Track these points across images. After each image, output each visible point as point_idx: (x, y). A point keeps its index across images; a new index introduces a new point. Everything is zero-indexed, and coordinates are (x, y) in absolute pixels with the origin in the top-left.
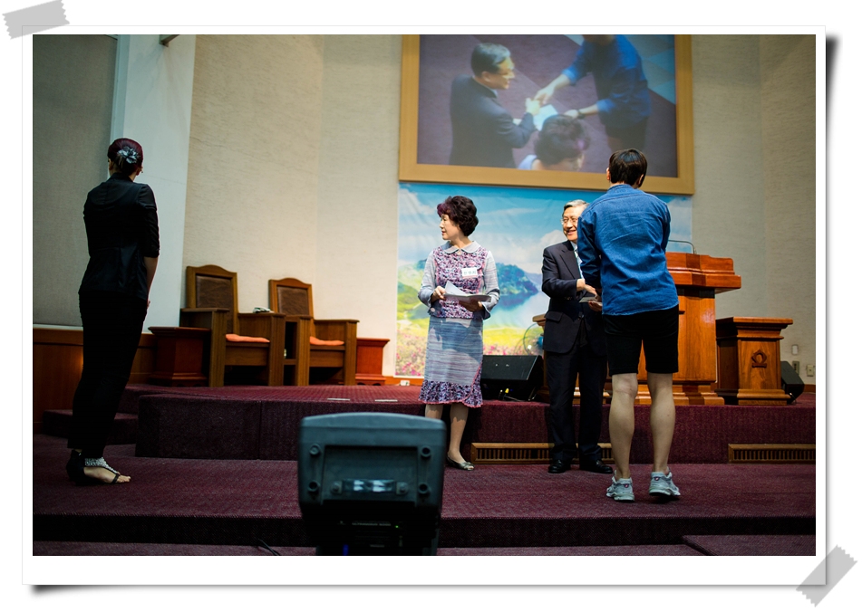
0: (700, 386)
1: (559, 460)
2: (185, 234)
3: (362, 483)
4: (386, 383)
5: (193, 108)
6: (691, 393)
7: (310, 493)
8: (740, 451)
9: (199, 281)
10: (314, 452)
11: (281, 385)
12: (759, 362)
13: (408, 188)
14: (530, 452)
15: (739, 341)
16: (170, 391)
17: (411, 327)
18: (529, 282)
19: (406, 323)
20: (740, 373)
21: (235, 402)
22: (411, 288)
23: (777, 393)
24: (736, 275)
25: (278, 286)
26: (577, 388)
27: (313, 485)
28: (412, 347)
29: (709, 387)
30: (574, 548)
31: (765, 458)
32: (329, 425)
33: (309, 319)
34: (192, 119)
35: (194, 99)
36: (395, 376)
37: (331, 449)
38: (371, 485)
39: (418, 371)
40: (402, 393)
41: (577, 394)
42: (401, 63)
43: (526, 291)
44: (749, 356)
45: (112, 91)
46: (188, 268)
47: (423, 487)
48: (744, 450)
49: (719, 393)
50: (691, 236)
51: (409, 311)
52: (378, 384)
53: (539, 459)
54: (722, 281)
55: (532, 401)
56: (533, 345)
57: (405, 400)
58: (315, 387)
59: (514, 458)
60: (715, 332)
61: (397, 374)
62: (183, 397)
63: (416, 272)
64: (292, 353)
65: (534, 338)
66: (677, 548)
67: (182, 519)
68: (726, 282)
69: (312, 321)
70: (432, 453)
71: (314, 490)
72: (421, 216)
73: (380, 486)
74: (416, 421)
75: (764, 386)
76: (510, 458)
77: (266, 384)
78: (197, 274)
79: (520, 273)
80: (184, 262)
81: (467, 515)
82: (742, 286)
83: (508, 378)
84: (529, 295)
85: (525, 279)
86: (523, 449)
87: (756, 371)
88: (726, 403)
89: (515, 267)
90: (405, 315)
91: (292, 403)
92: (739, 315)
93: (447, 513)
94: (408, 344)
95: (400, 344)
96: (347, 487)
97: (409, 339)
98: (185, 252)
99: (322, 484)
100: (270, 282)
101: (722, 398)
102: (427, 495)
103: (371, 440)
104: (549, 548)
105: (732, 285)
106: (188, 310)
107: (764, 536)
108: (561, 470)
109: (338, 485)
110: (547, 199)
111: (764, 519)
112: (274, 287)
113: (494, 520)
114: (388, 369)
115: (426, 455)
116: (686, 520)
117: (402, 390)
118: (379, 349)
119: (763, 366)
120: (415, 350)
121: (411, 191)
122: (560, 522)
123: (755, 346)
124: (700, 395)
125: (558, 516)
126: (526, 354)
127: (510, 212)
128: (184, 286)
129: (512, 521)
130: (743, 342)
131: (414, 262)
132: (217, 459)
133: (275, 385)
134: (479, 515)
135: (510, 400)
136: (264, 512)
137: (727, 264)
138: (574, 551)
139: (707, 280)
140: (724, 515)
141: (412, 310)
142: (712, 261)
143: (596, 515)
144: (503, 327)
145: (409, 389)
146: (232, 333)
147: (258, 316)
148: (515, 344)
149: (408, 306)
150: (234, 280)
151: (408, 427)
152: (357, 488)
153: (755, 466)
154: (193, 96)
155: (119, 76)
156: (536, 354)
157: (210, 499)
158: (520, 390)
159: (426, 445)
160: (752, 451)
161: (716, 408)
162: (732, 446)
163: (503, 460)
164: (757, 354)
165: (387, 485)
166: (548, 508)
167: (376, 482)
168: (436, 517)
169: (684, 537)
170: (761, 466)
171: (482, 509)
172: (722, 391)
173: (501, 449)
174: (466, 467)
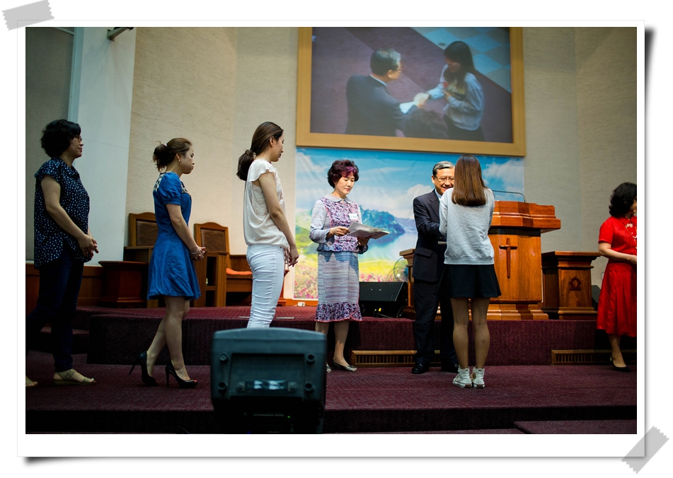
0: (529, 305)
1: (421, 364)
2: (128, 187)
3: (260, 383)
4: (286, 304)
5: (133, 89)
6: (522, 311)
7: (220, 391)
8: (560, 355)
9: (139, 225)
10: (223, 359)
11: (203, 306)
12: (575, 286)
13: (303, 152)
14: (397, 357)
15: (559, 270)
16: (115, 312)
17: (306, 261)
18: (398, 225)
20: (560, 295)
22: (305, 230)
23: (589, 310)
24: (557, 218)
25: (201, 228)
26: (439, 307)
27: (222, 385)
28: (307, 276)
29: (536, 305)
31: (580, 360)
32: (235, 337)
33: (225, 254)
34: (133, 97)
35: (134, 83)
36: (294, 299)
37: (237, 357)
38: (268, 385)
39: (312, 295)
40: (298, 312)
41: (439, 312)
42: (298, 54)
43: (396, 232)
44: (568, 281)
45: (70, 75)
46: (130, 214)
47: (309, 386)
48: (564, 355)
49: (544, 310)
50: (523, 189)
53: (404, 363)
54: (546, 224)
55: (399, 317)
56: (402, 274)
57: (300, 317)
58: (230, 308)
59: (385, 362)
60: (541, 263)
61: (295, 297)
62: (125, 316)
64: (213, 281)
65: (402, 268)
66: (509, 431)
67: (121, 412)
68: (550, 224)
69: (228, 256)
70: (316, 359)
71: (223, 389)
72: (313, 173)
73: (275, 385)
74: (303, 334)
75: (579, 304)
76: (382, 362)
78: (137, 220)
79: (391, 218)
80: (126, 210)
81: (346, 407)
82: (562, 227)
83: (381, 300)
84: (398, 235)
85: (395, 222)
86: (392, 355)
87: (573, 293)
88: (550, 318)
89: (387, 213)
91: (211, 320)
92: (560, 249)
93: (330, 406)
94: (304, 274)
95: (297, 274)
96: (249, 386)
97: (305, 270)
98: (128, 202)
99: (229, 384)
100: (195, 225)
101: (546, 314)
102: (312, 391)
103: (268, 349)
105: (555, 226)
106: (130, 248)
107: (577, 421)
108: (421, 371)
109: (242, 384)
110: (412, 160)
112: (198, 229)
113: (367, 411)
114: (289, 294)
115: (311, 361)
116: (517, 410)
117: (299, 309)
119: (578, 289)
120: (309, 278)
121: (305, 154)
122: (419, 412)
123: (573, 274)
124: (530, 312)
125: (417, 408)
126: (396, 281)
127: (384, 170)
128: (127, 229)
129: (381, 411)
130: (563, 271)
131: (308, 210)
133: (199, 307)
134: (355, 407)
135: (382, 317)
136: (186, 406)
137: (551, 210)
139: (534, 223)
140: (546, 405)
141: (306, 247)
142: (538, 207)
143: (447, 406)
144: (378, 260)
145: (304, 309)
148: (387, 273)
149: (304, 244)
151: (296, 338)
152: (257, 387)
153: (572, 367)
154: (134, 79)
155: (75, 64)
156: (403, 281)
157: (144, 397)
158: (390, 309)
159: (311, 352)
160: (570, 355)
161: (542, 322)
162: (555, 352)
163: (377, 363)
164: (573, 279)
165: (281, 384)
166: (409, 401)
167: (272, 382)
168: (320, 409)
169: (515, 423)
170: (577, 367)
171: (358, 402)
172: (546, 309)
173: (375, 356)
174: (352, 369)
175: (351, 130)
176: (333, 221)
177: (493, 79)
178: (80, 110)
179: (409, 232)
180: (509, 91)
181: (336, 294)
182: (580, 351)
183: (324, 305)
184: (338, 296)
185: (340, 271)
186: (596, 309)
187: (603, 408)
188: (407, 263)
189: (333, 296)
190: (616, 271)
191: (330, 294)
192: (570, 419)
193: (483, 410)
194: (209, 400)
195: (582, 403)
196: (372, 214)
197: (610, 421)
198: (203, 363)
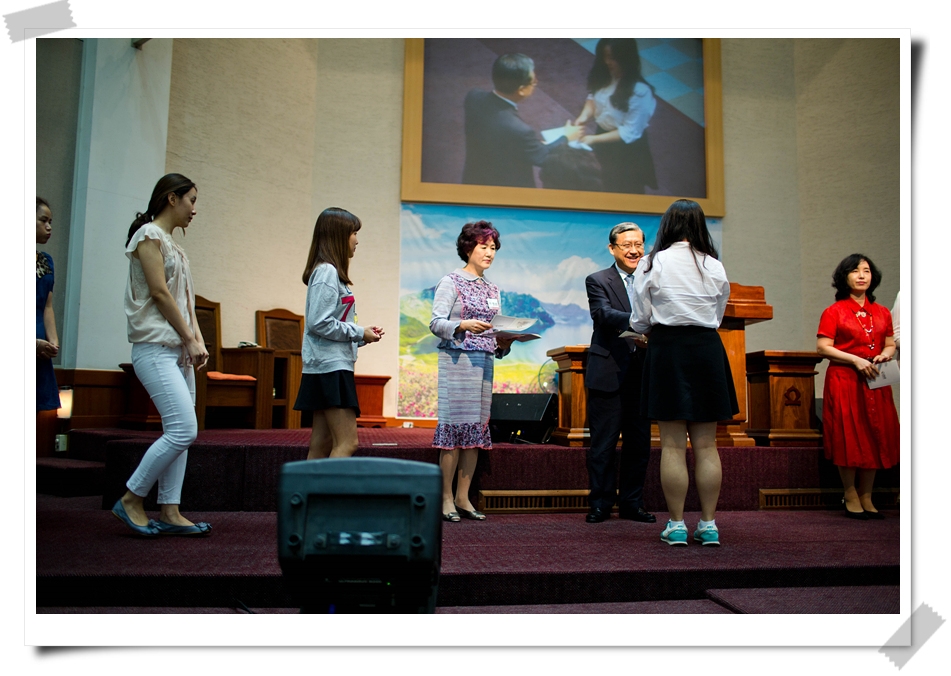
0: (729, 426)
1: (597, 509)
3: (348, 536)
4: (387, 425)
5: (170, 119)
7: (291, 547)
8: (771, 496)
10: (295, 502)
11: (269, 428)
12: (792, 399)
13: (411, 209)
14: (543, 500)
15: (771, 376)
16: (143, 435)
17: (415, 363)
18: (544, 313)
19: (409, 359)
20: (772, 412)
21: (216, 447)
22: (414, 320)
23: (812, 432)
24: (768, 304)
25: (266, 318)
27: (294, 538)
28: (416, 385)
29: (738, 426)
30: (587, 605)
31: (799, 504)
32: (312, 471)
34: (169, 130)
35: (171, 110)
36: (397, 418)
37: (315, 499)
38: (359, 538)
39: (422, 412)
40: (404, 436)
42: (404, 70)
43: (542, 323)
44: (782, 393)
45: (78, 99)
47: (417, 540)
48: (776, 496)
49: (749, 434)
51: (413, 345)
52: (378, 426)
53: (553, 508)
54: (753, 312)
55: (546, 443)
56: (549, 383)
57: (405, 443)
59: (526, 506)
60: (745, 367)
61: (399, 415)
63: (420, 302)
64: (282, 392)
65: (550, 375)
66: (698, 603)
68: (757, 312)
70: (427, 502)
71: (295, 544)
72: (425, 240)
73: (369, 539)
74: (409, 466)
75: (798, 425)
76: (521, 506)
77: (253, 428)
79: (535, 303)
82: (774, 316)
83: (520, 419)
84: (544, 328)
85: (540, 309)
86: (536, 497)
87: (789, 410)
88: (757, 445)
89: (529, 296)
90: (408, 349)
91: (279, 448)
92: (771, 348)
93: (447, 568)
94: (411, 382)
95: (402, 382)
96: (332, 540)
97: (413, 377)
99: (304, 536)
100: (258, 313)
101: (752, 439)
102: (422, 548)
103: (359, 488)
104: (559, 606)
105: (764, 315)
107: (793, 589)
108: (599, 519)
109: (322, 537)
110: (564, 221)
111: (793, 570)
112: (262, 318)
113: (500, 576)
114: (390, 410)
115: (420, 504)
116: (710, 574)
117: (404, 432)
118: (380, 387)
119: (797, 403)
120: (420, 389)
121: (414, 212)
122: (573, 576)
123: (788, 382)
124: (730, 436)
125: (571, 570)
126: (542, 392)
127: (524, 235)
129: (520, 576)
130: (776, 379)
131: (418, 291)
132: (195, 510)
133: (262, 428)
134: (483, 570)
135: (523, 443)
136: (243, 569)
137: (759, 293)
138: (587, 608)
139: (736, 310)
140: (750, 567)
141: (415, 344)
142: (741, 289)
143: (612, 568)
144: (517, 363)
145: (411, 432)
146: (215, 370)
147: (244, 351)
148: (530, 382)
149: (411, 340)
150: (216, 311)
151: (400, 473)
152: (343, 542)
153: (788, 513)
154: (170, 105)
155: (85, 82)
156: (552, 392)
157: (184, 556)
158: (534, 432)
159: (420, 492)
160: (785, 496)
161: (746, 450)
162: (764, 491)
163: (514, 509)
164: (790, 390)
165: (377, 538)
166: (559, 562)
167: (365, 535)
168: (433, 572)
169: (708, 591)
170: (794, 513)
171: (487, 563)
172: (753, 432)
173: (512, 497)
174: (478, 516)
175: (470, 178)
176: (466, 307)
177: (679, 107)
178: (92, 149)
179: (560, 324)
180: (702, 124)
181: (465, 410)
182: (800, 491)
183: (447, 426)
184: (467, 413)
185: (472, 378)
186: (821, 432)
187: (830, 569)
188: (557, 367)
189: (461, 413)
190: (839, 377)
191: (456, 410)
192: (784, 586)
193: (662, 574)
194: (275, 561)
195: (800, 563)
196: (509, 297)
197: (840, 588)
198: (266, 509)
